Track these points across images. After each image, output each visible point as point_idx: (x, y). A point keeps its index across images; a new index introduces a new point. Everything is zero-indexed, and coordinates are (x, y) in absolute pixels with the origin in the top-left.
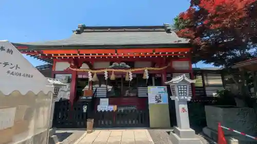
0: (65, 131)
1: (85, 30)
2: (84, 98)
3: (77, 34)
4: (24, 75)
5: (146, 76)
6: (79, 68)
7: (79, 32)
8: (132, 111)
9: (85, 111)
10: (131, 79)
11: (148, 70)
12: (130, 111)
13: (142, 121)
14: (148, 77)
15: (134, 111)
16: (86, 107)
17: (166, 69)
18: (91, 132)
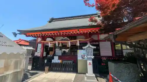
0: (36, 72)
1: (53, 20)
2: (49, 56)
3: (49, 23)
4: (9, 46)
5: (78, 44)
6: (45, 40)
7: (50, 22)
8: (71, 63)
9: (46, 62)
10: (70, 46)
11: (79, 41)
12: (70, 63)
13: (74, 68)
14: (79, 45)
15: (72, 63)
16: (46, 60)
17: (90, 40)
18: (47, 73)
